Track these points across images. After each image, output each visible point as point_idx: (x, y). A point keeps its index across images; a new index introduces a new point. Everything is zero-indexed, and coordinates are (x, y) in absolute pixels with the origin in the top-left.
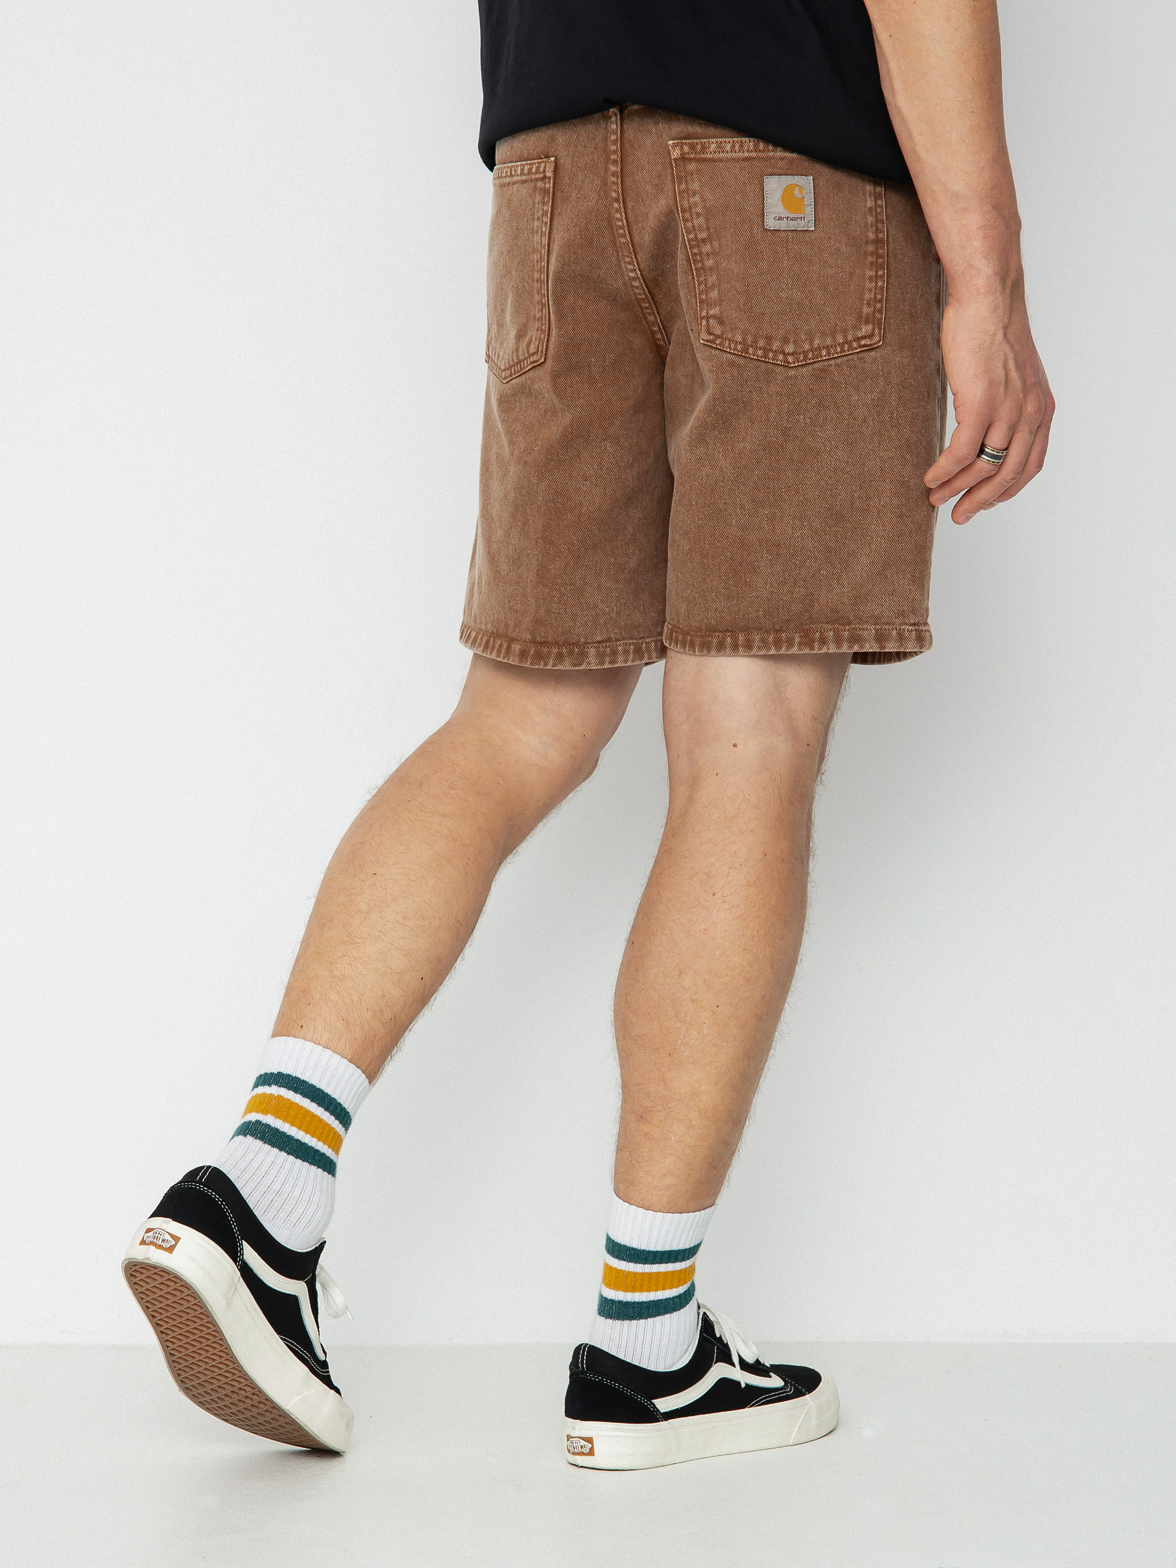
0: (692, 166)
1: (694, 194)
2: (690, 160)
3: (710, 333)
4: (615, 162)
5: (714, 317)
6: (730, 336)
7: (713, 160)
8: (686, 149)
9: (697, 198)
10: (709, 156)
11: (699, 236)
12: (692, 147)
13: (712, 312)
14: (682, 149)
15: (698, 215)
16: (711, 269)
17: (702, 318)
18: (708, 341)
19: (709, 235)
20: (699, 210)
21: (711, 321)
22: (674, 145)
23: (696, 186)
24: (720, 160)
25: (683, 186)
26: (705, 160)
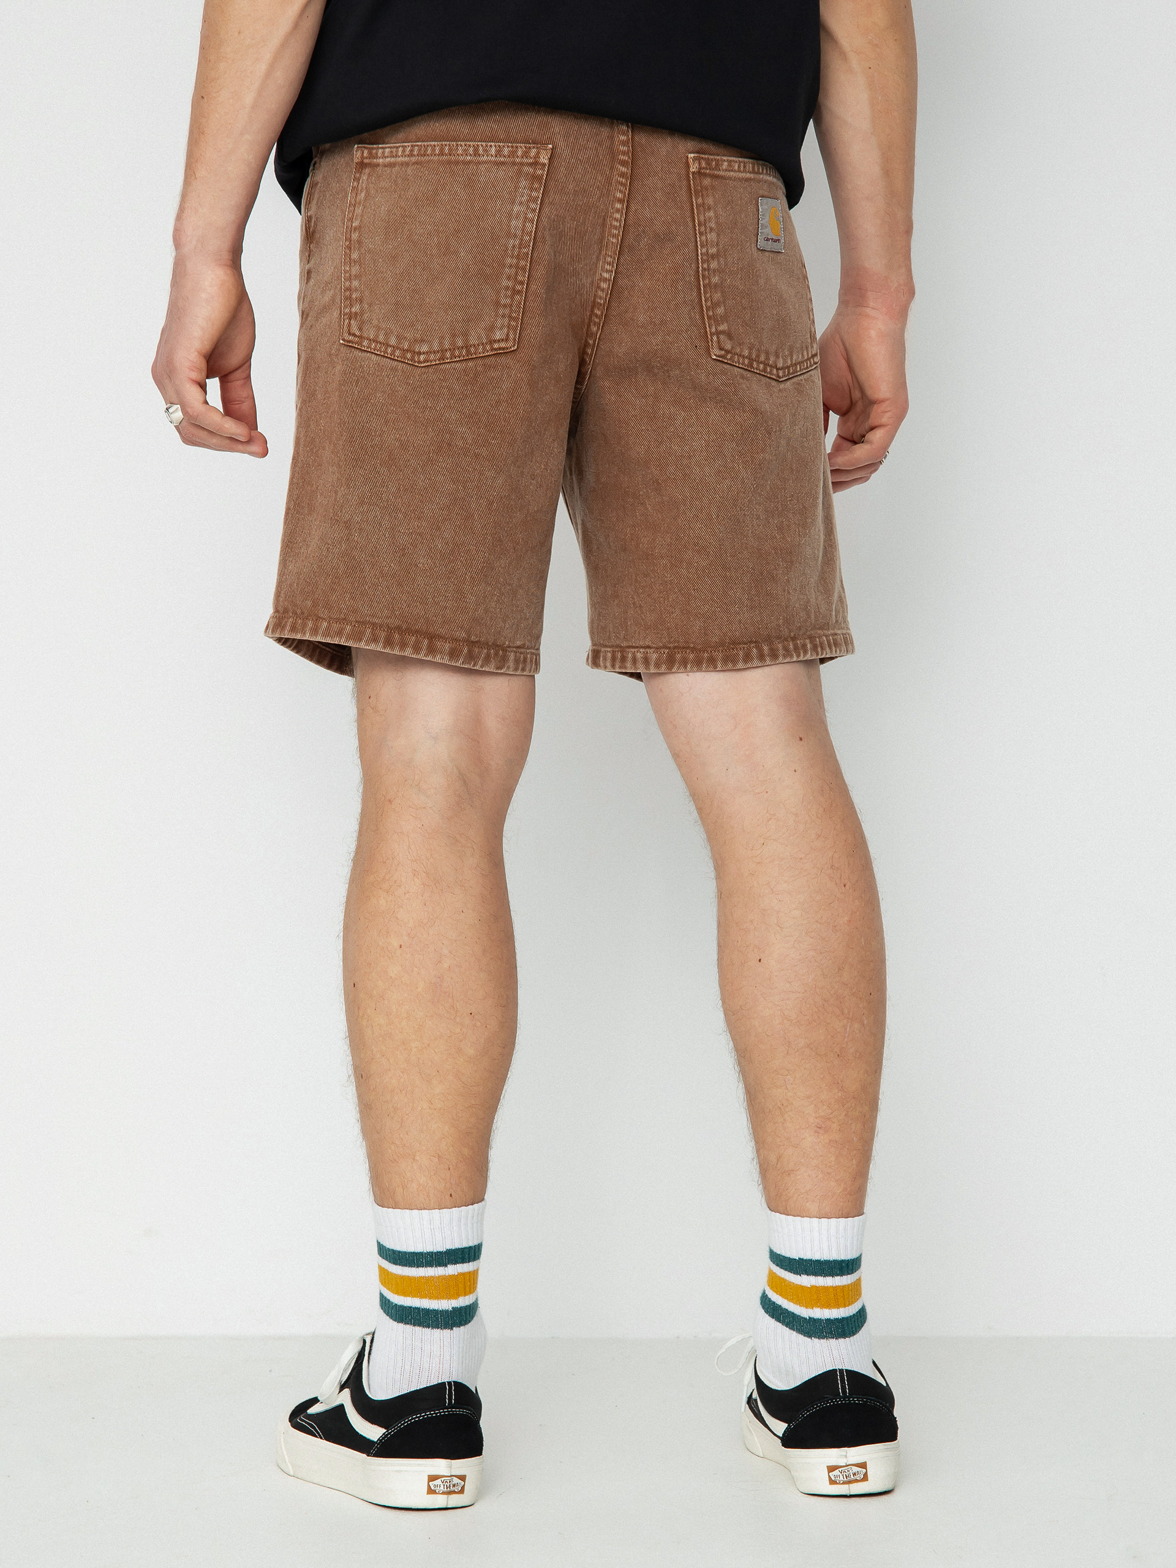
0: (707, 181)
1: (709, 209)
2: (705, 175)
3: (721, 349)
4: (623, 163)
5: (722, 332)
6: (738, 350)
7: (723, 177)
8: (704, 164)
9: (711, 214)
10: (721, 173)
11: (710, 251)
12: (708, 162)
13: (721, 328)
14: (700, 164)
15: (711, 229)
16: (716, 285)
17: (712, 334)
18: (719, 356)
19: (718, 251)
20: (713, 225)
21: (722, 337)
22: (694, 159)
23: (710, 201)
24: (730, 178)
25: (700, 200)
26: (717, 177)
